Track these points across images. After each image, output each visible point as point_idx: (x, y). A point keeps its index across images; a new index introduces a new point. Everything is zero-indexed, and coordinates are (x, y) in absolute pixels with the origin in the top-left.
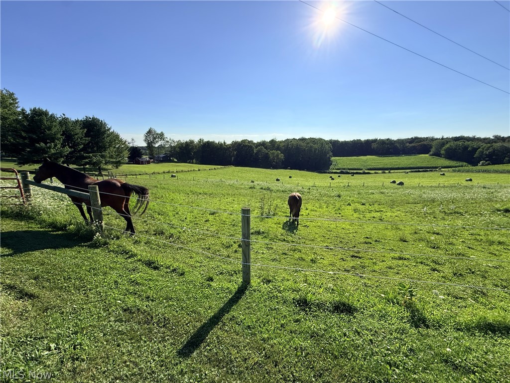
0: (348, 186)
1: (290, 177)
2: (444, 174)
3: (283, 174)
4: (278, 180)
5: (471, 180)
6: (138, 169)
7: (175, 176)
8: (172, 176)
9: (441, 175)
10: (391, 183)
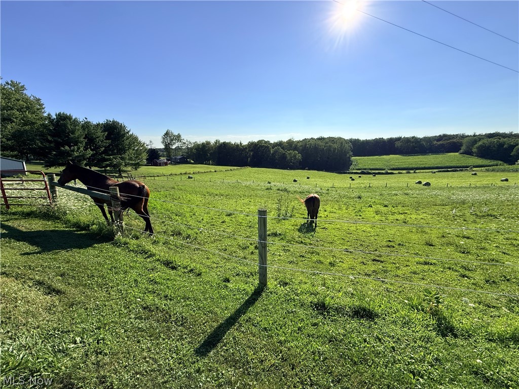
0: (370, 187)
1: (308, 178)
2: (475, 174)
3: (301, 175)
4: (295, 181)
5: (507, 180)
6: (156, 171)
7: (192, 178)
8: (189, 177)
9: (472, 174)
10: (416, 183)
